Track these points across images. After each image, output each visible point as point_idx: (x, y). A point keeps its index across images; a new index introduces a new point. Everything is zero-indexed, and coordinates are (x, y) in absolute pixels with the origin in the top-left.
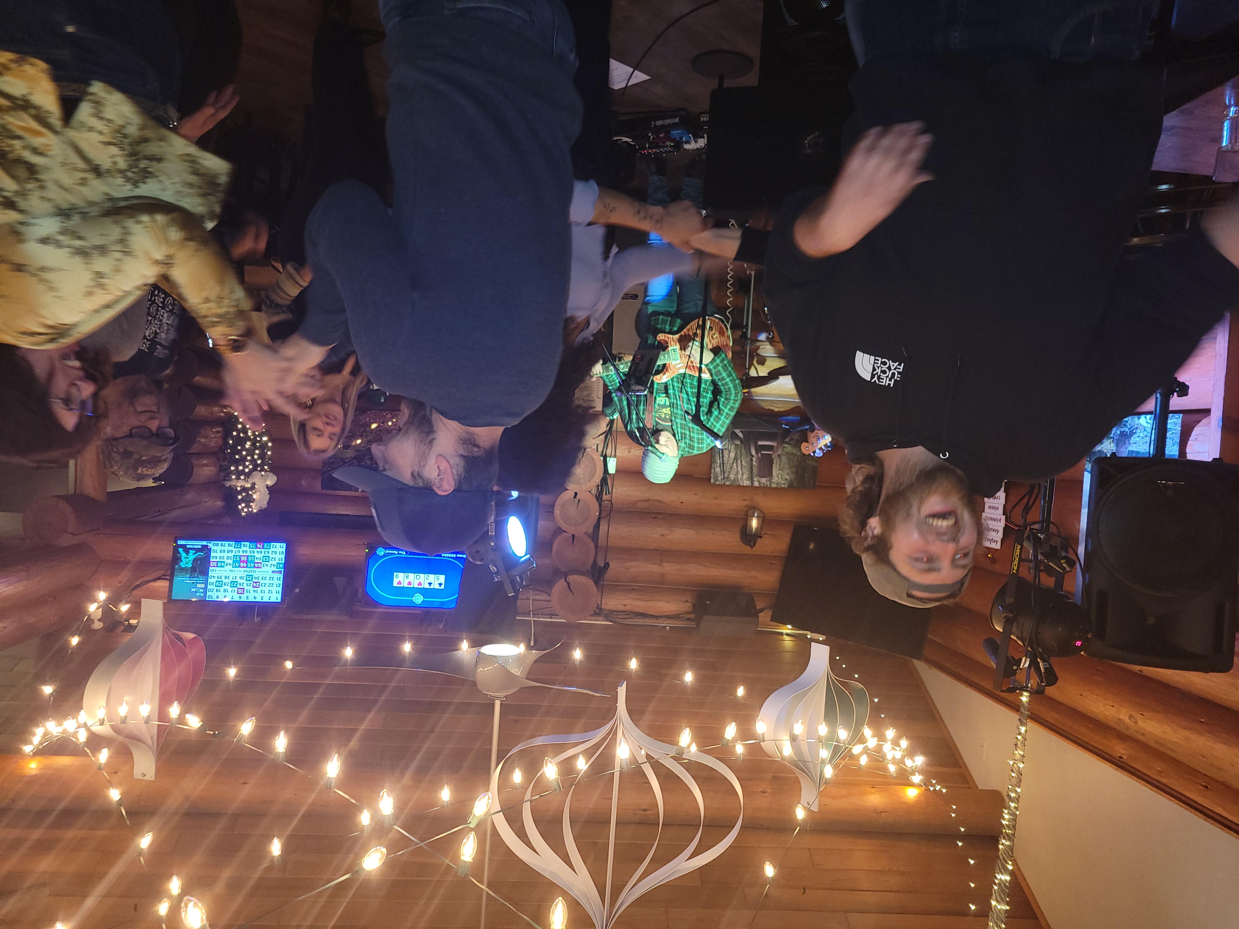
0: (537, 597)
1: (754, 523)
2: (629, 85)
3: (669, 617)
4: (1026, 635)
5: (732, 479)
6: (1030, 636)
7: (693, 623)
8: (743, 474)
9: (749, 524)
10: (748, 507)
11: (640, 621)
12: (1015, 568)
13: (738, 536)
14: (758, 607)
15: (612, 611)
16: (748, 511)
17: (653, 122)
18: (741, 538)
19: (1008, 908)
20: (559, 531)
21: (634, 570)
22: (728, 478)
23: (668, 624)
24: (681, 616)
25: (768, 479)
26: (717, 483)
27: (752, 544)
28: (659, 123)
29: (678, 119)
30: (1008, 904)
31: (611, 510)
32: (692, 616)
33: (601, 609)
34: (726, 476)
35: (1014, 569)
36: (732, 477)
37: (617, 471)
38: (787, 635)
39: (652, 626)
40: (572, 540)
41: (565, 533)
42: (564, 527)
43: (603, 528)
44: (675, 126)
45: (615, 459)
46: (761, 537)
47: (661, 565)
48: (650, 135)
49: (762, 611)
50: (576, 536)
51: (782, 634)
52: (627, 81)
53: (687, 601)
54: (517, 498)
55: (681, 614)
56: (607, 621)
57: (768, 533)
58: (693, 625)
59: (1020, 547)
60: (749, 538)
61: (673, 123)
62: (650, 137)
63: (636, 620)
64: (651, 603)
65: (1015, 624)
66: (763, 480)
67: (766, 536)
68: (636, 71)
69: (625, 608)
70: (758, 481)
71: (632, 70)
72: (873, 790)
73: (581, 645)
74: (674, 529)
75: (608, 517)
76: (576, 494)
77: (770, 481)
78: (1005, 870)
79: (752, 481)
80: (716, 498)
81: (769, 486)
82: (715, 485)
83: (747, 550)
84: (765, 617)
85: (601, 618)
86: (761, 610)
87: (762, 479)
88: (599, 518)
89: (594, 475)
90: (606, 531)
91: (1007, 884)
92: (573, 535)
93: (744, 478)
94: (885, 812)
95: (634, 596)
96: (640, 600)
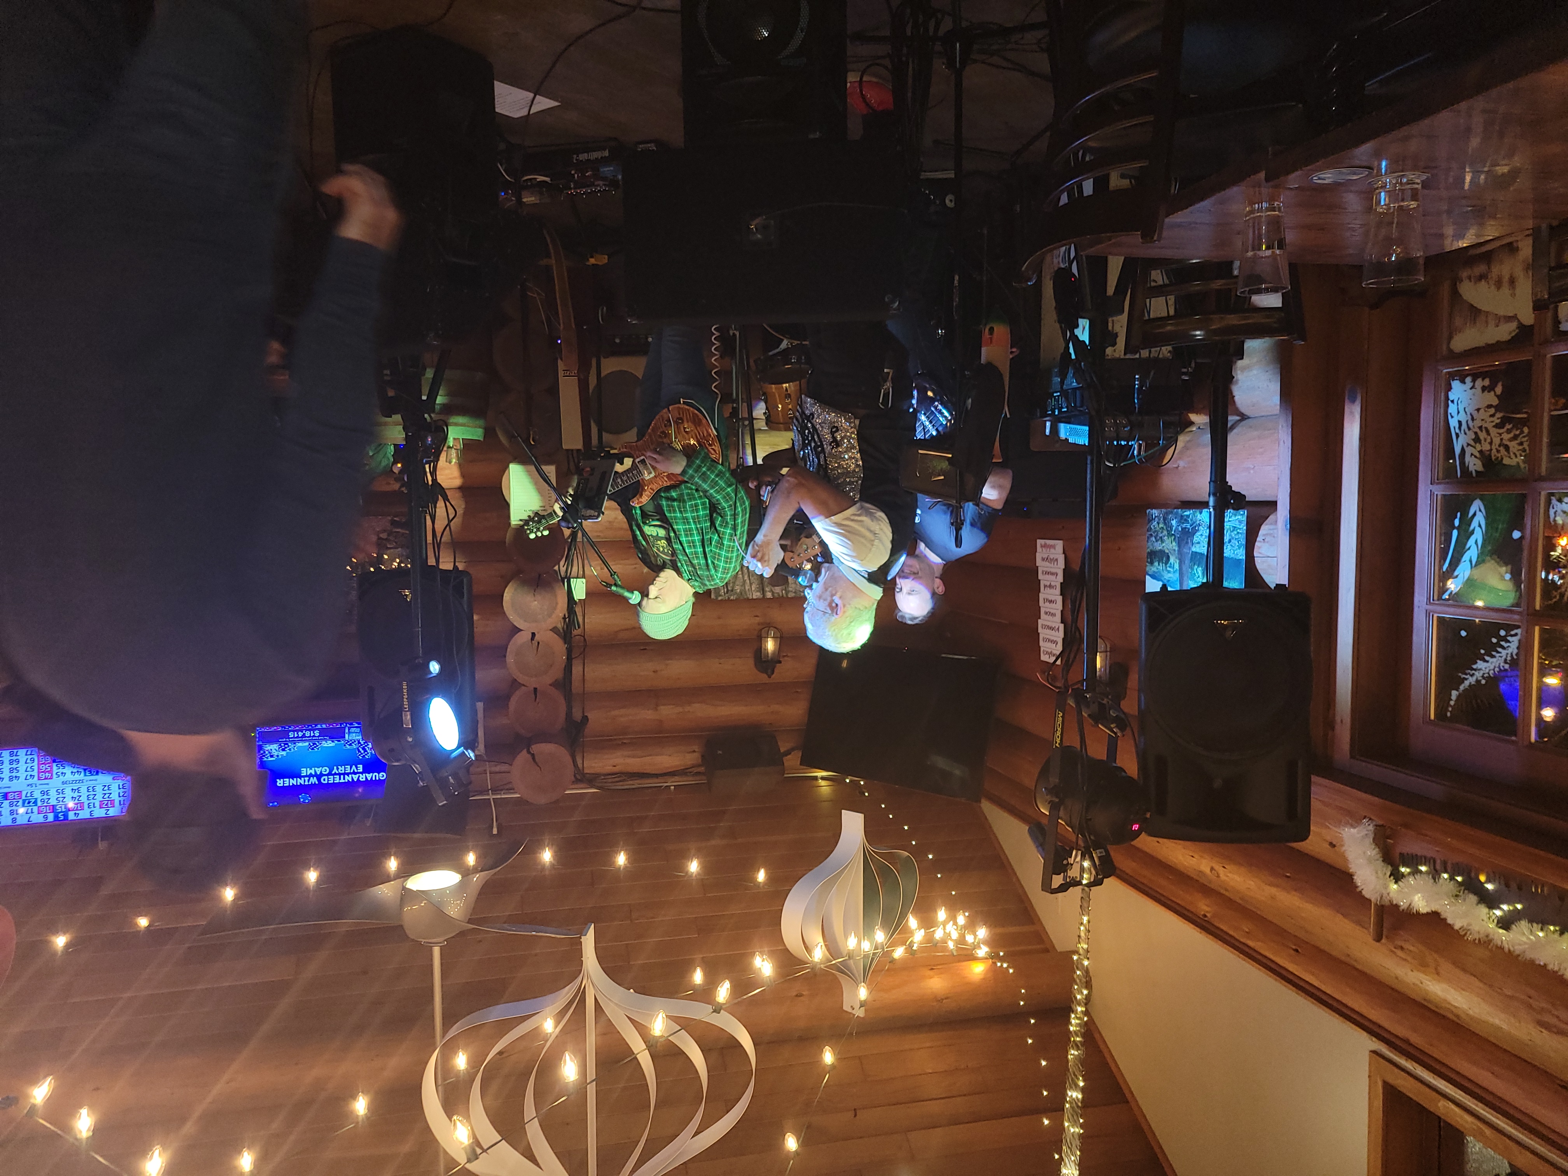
0: (497, 769)
1: (770, 645)
2: (531, 113)
3: (672, 774)
4: (1076, 822)
5: (738, 591)
6: (1080, 821)
7: (704, 778)
8: (751, 584)
9: (763, 646)
10: (762, 624)
11: (636, 784)
12: (1058, 741)
13: (751, 662)
14: (782, 750)
15: (597, 775)
16: (761, 630)
17: (575, 156)
18: (755, 665)
19: (1082, 1131)
20: (515, 684)
21: (622, 719)
22: (732, 591)
23: (672, 783)
24: (687, 771)
25: (784, 587)
26: (720, 598)
27: (769, 671)
28: (583, 157)
29: (607, 151)
30: (1082, 1126)
31: (585, 646)
32: (702, 769)
33: (584, 775)
34: (730, 589)
35: (1056, 742)
36: (738, 589)
37: (588, 594)
38: (823, 778)
39: (651, 787)
40: (533, 696)
41: (523, 687)
42: (521, 678)
43: (577, 669)
44: (604, 161)
45: (584, 580)
46: (780, 662)
47: (657, 710)
48: (573, 172)
49: (790, 754)
50: (538, 688)
51: (816, 778)
52: (528, 108)
53: (694, 751)
54: (439, 674)
55: (687, 769)
56: (591, 788)
57: (789, 654)
58: (703, 780)
59: (1061, 714)
60: (765, 664)
61: (602, 158)
62: (574, 175)
63: (631, 782)
64: (648, 759)
65: (1062, 808)
66: (777, 590)
67: (786, 658)
68: (538, 97)
69: (616, 769)
70: (771, 591)
71: (532, 95)
72: (931, 973)
73: (551, 845)
74: (670, 662)
75: (582, 656)
76: (533, 634)
77: (786, 590)
78: (1076, 1087)
79: (764, 592)
80: (719, 618)
81: (785, 595)
82: (716, 602)
83: (763, 678)
84: (792, 761)
85: (582, 786)
86: (788, 753)
87: (776, 588)
88: (569, 659)
89: (555, 609)
90: (581, 673)
91: (1080, 1104)
92: (535, 689)
93: (753, 589)
94: (946, 998)
95: (626, 753)
96: (634, 757)
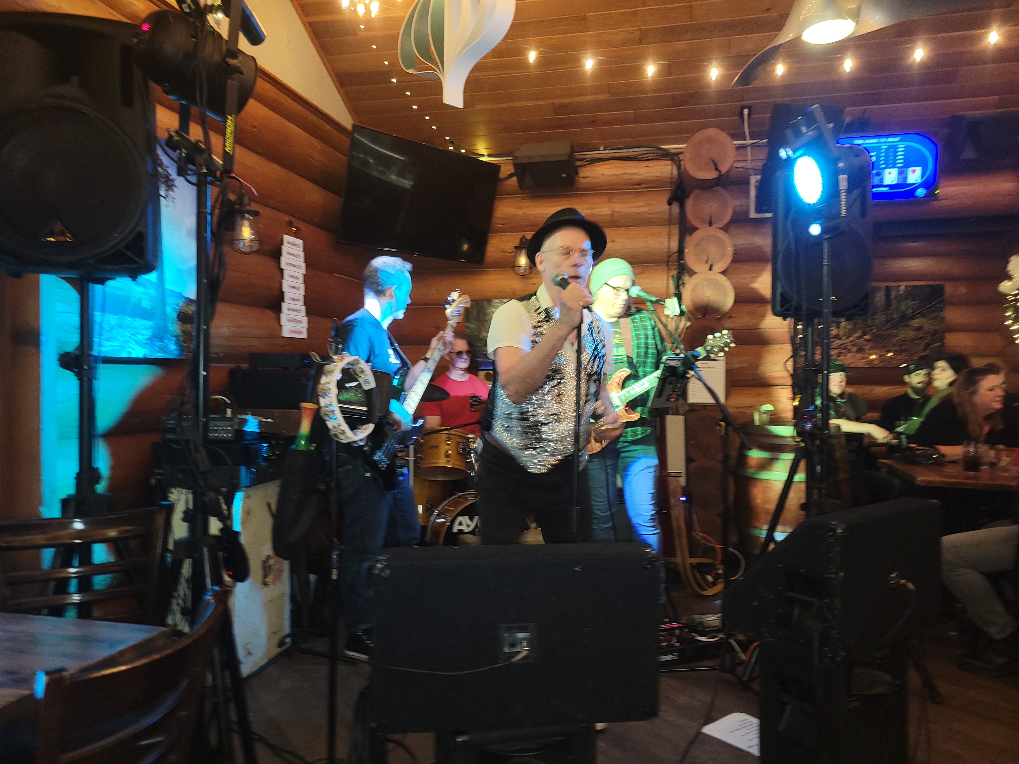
1: (523, 261)
3: (602, 160)
7: (576, 157)
11: (631, 152)
14: (514, 179)
20: (725, 229)
21: (641, 204)
23: (602, 153)
31: (667, 262)
32: (578, 163)
33: (672, 159)
38: (483, 155)
39: (619, 149)
40: (712, 220)
41: (721, 227)
42: (722, 234)
46: (516, 248)
49: (508, 175)
50: (708, 226)
53: (584, 178)
54: (810, 225)
55: (589, 164)
56: (666, 149)
57: (508, 253)
63: (635, 153)
67: (510, 251)
69: (646, 164)
75: (670, 254)
76: (710, 269)
84: (507, 169)
88: (681, 251)
90: (671, 241)
92: (711, 225)
95: (637, 177)
96: (632, 174)
